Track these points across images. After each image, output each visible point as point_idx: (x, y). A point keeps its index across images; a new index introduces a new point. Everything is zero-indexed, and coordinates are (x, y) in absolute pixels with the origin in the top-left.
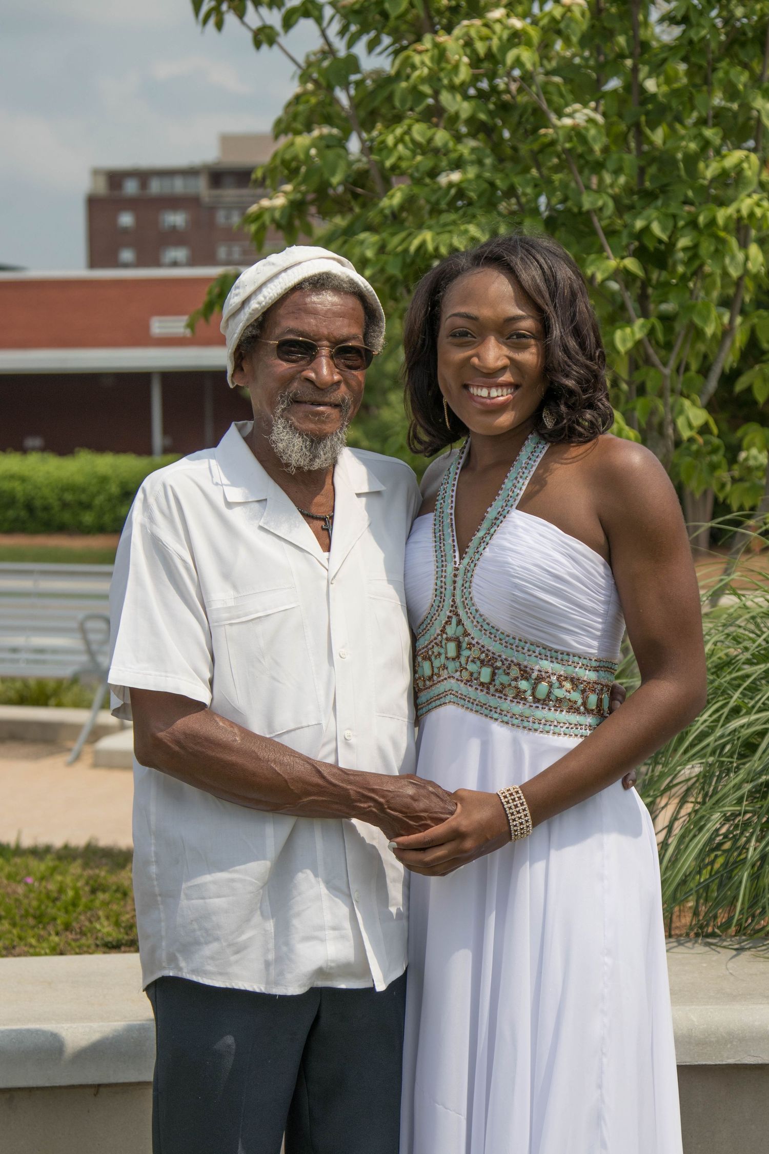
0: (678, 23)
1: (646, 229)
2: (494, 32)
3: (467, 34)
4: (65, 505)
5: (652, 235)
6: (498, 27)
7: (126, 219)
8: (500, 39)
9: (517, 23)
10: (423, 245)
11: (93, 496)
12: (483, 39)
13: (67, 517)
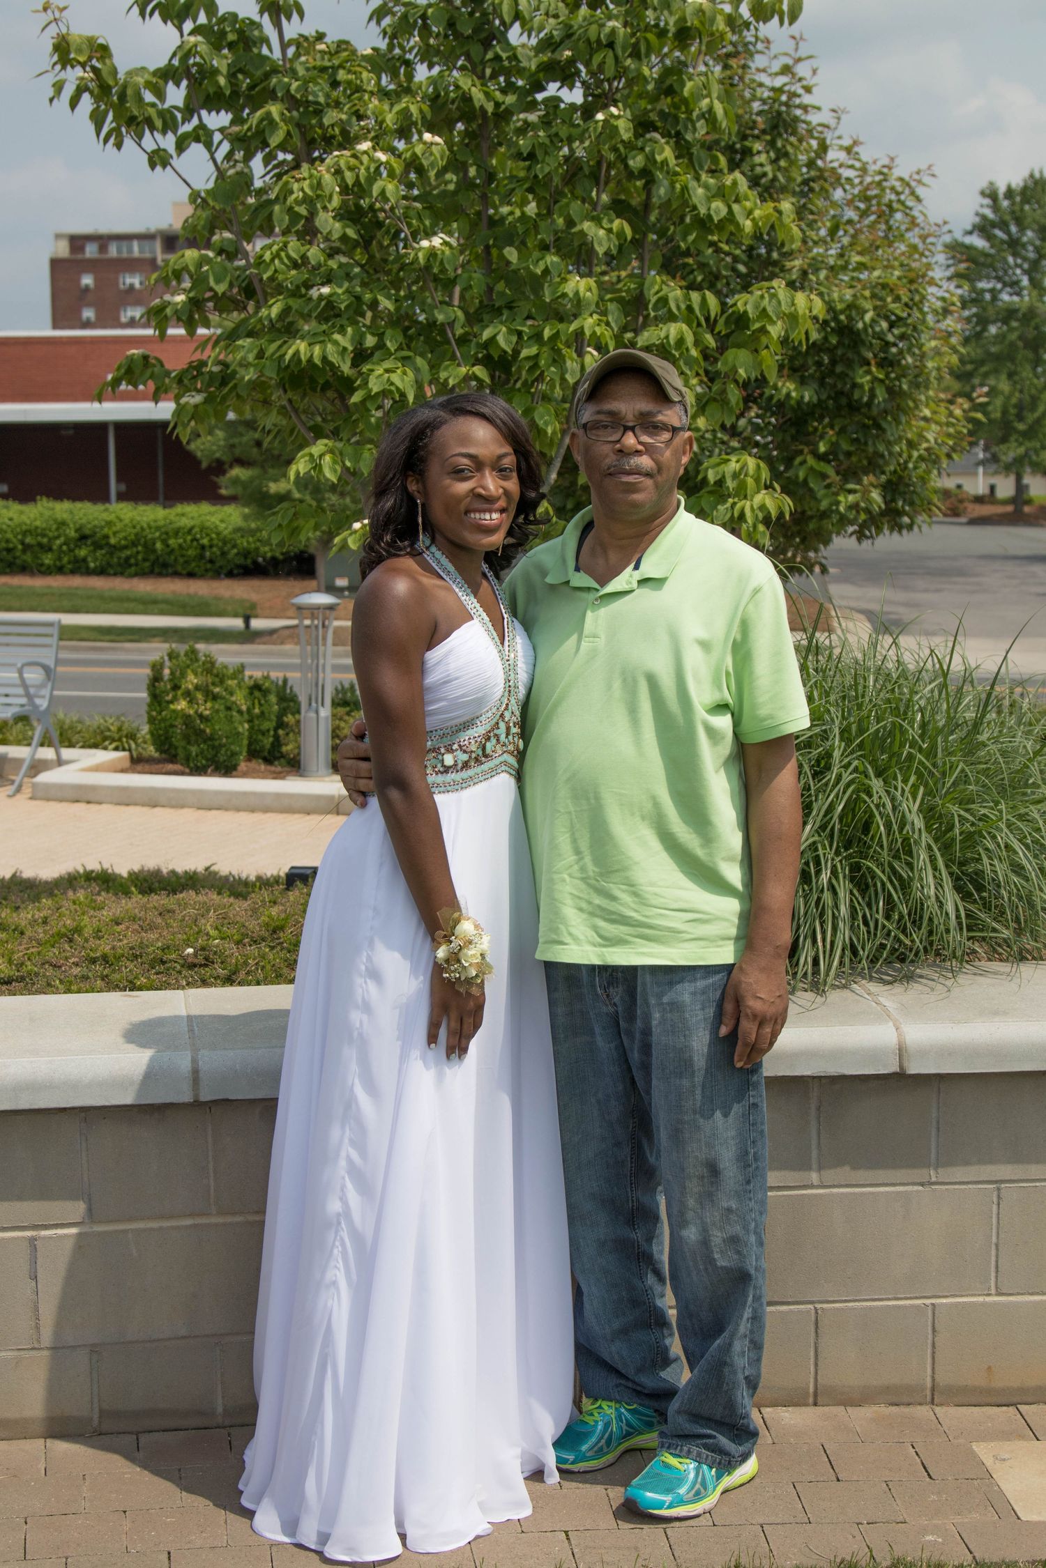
0: (524, 160)
1: (493, 339)
2: (362, 163)
3: (337, 164)
4: (26, 547)
5: (498, 346)
6: (365, 159)
7: (87, 280)
8: (368, 169)
9: (382, 156)
10: (297, 353)
11: (51, 540)
12: (351, 169)
13: (28, 557)
